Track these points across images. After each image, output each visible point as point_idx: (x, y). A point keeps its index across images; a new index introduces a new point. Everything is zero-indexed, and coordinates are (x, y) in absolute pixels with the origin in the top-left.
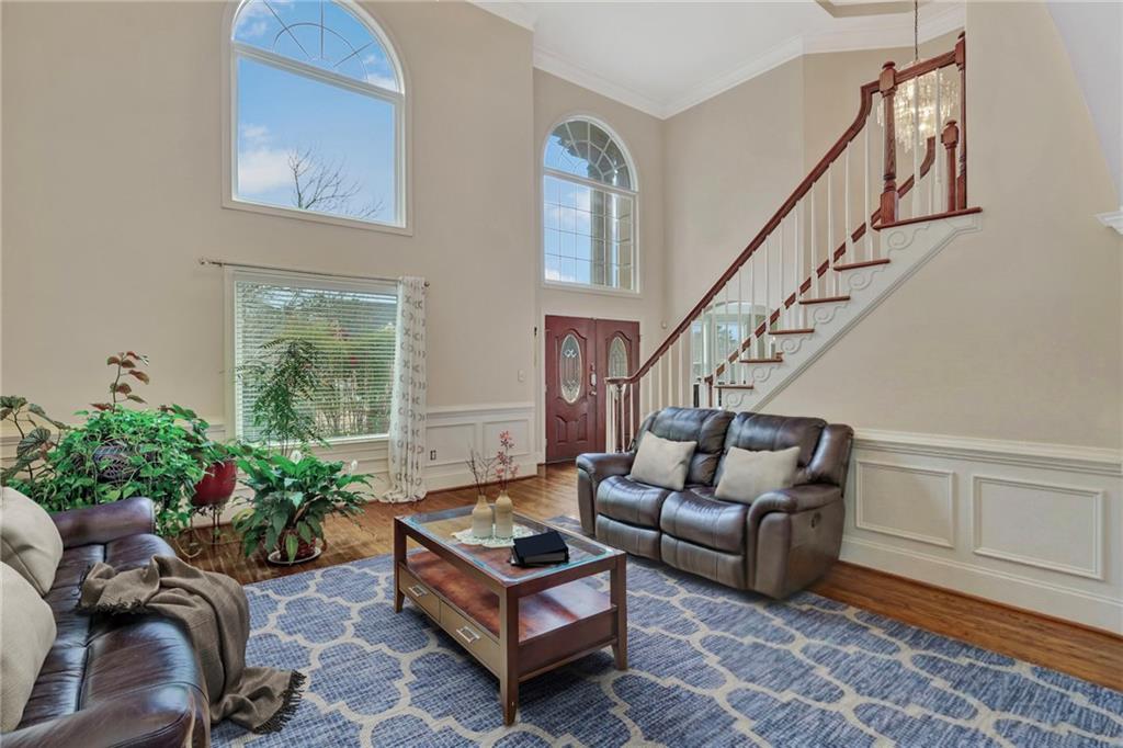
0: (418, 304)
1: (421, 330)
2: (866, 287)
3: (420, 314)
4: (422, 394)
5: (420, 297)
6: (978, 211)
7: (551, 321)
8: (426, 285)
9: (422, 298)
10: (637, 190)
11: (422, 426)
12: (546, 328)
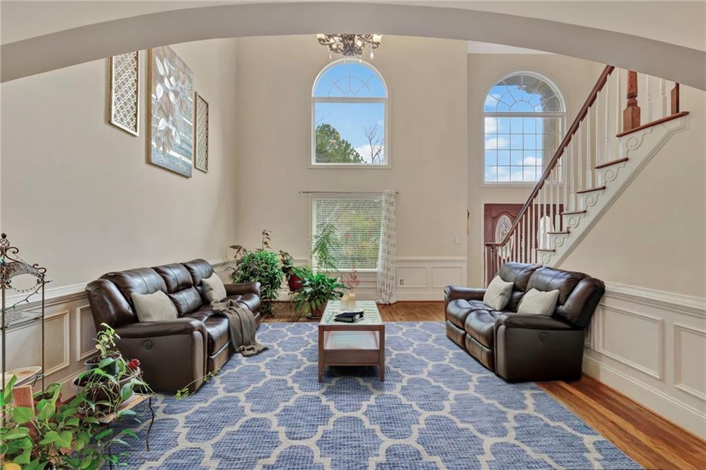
0: (392, 204)
1: (392, 216)
2: (614, 179)
3: (392, 209)
4: (393, 250)
5: (392, 199)
6: (687, 113)
7: (488, 207)
8: (397, 193)
9: (394, 200)
10: (565, 111)
11: (393, 266)
12: (485, 212)
